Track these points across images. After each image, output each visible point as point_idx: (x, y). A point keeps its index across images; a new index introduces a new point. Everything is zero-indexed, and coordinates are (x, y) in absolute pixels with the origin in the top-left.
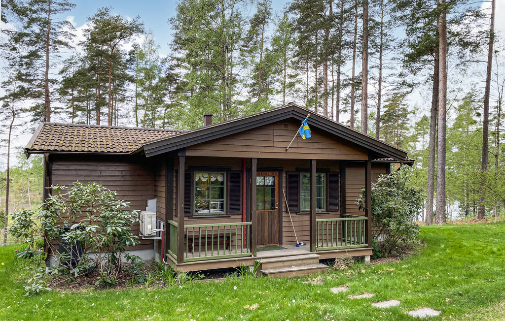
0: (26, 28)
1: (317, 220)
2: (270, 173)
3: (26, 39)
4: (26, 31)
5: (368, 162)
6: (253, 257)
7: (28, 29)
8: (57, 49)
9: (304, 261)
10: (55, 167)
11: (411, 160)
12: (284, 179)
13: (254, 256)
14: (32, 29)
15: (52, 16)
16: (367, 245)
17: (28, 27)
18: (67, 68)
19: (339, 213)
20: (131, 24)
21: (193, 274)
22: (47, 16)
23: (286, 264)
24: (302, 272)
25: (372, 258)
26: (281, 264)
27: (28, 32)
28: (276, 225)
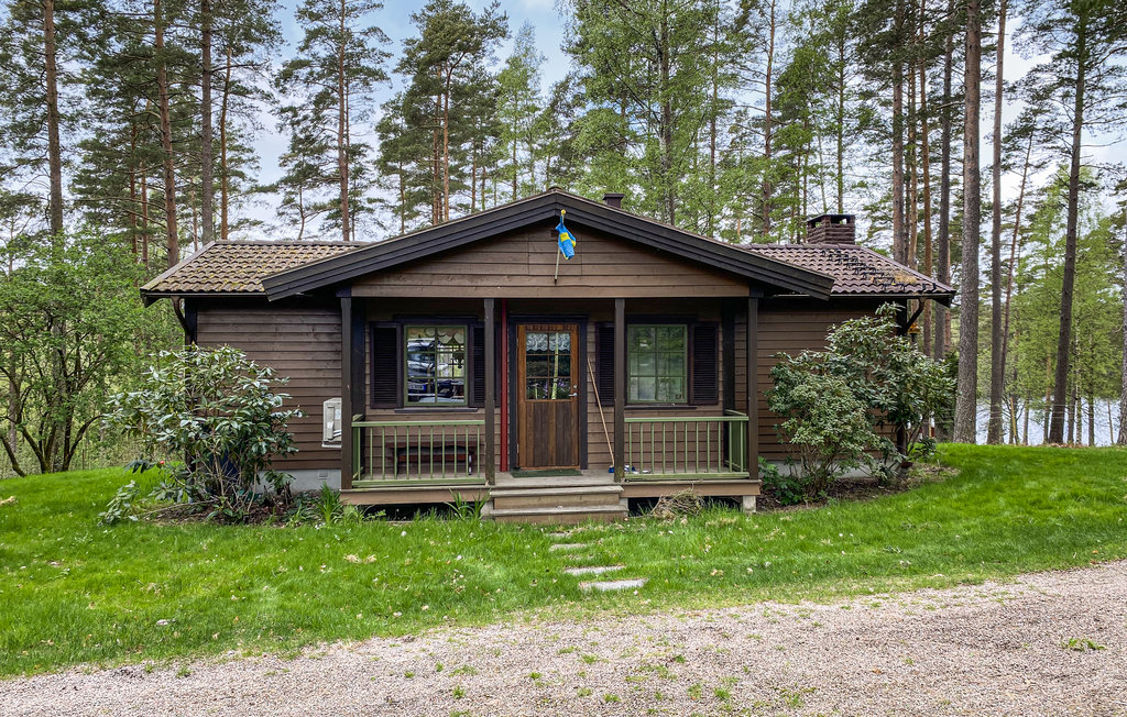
0: (302, 49)
1: (626, 420)
2: (560, 327)
3: (304, 71)
4: (303, 57)
5: (750, 300)
6: (487, 485)
7: (306, 51)
8: (368, 84)
9: (585, 499)
10: (200, 319)
11: (947, 292)
12: (591, 337)
13: (490, 483)
14: (313, 51)
15: (349, 23)
16: (747, 474)
17: (307, 47)
18: (389, 118)
19: (719, 407)
20: (482, 21)
21: (370, 511)
22: (339, 23)
23: (544, 501)
24: (569, 517)
25: (760, 503)
26: (535, 501)
27: (306, 58)
28: (574, 429)
